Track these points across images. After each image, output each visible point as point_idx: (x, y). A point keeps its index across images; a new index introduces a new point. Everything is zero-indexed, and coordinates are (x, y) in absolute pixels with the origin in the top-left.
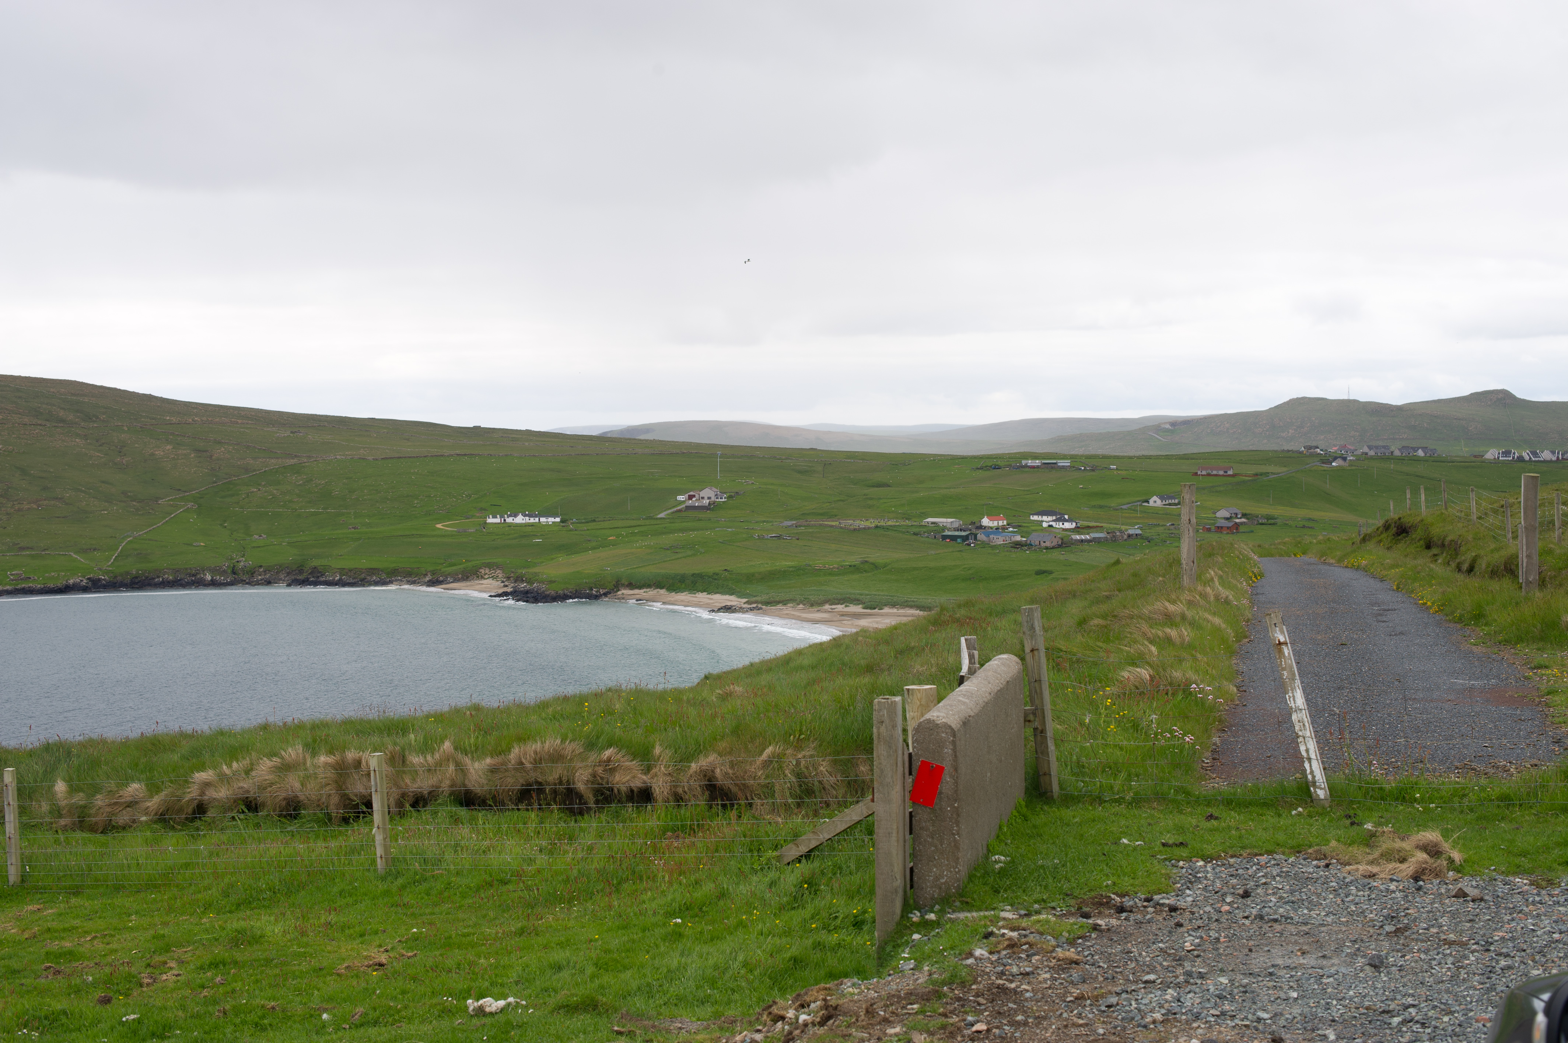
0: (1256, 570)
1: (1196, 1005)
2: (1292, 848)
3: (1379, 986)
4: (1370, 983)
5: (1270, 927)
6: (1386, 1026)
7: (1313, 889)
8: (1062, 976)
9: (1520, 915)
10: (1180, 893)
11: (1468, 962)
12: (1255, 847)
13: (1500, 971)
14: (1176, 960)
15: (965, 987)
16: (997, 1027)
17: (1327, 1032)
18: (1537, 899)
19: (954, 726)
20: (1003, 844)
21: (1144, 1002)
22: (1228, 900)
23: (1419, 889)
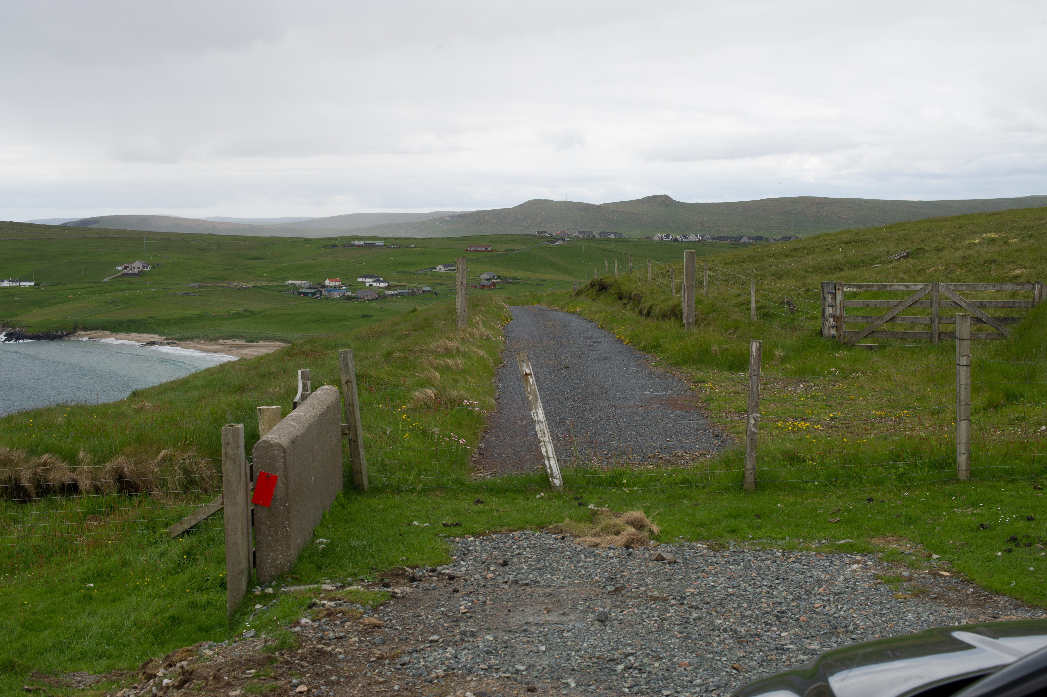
0: (507, 315)
1: (469, 661)
2: (537, 525)
3: (606, 638)
4: (599, 635)
5: (523, 590)
6: (613, 673)
7: (553, 557)
8: (368, 639)
9: (703, 574)
10: (456, 564)
11: (669, 615)
12: (511, 525)
13: (693, 622)
14: (454, 622)
15: (292, 652)
16: (316, 688)
17: (569, 681)
18: (714, 560)
19: (284, 445)
20: (326, 529)
21: (429, 659)
22: (492, 568)
23: (630, 554)
